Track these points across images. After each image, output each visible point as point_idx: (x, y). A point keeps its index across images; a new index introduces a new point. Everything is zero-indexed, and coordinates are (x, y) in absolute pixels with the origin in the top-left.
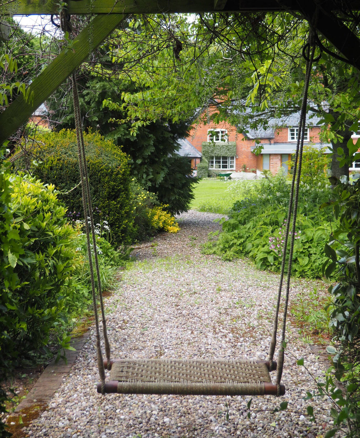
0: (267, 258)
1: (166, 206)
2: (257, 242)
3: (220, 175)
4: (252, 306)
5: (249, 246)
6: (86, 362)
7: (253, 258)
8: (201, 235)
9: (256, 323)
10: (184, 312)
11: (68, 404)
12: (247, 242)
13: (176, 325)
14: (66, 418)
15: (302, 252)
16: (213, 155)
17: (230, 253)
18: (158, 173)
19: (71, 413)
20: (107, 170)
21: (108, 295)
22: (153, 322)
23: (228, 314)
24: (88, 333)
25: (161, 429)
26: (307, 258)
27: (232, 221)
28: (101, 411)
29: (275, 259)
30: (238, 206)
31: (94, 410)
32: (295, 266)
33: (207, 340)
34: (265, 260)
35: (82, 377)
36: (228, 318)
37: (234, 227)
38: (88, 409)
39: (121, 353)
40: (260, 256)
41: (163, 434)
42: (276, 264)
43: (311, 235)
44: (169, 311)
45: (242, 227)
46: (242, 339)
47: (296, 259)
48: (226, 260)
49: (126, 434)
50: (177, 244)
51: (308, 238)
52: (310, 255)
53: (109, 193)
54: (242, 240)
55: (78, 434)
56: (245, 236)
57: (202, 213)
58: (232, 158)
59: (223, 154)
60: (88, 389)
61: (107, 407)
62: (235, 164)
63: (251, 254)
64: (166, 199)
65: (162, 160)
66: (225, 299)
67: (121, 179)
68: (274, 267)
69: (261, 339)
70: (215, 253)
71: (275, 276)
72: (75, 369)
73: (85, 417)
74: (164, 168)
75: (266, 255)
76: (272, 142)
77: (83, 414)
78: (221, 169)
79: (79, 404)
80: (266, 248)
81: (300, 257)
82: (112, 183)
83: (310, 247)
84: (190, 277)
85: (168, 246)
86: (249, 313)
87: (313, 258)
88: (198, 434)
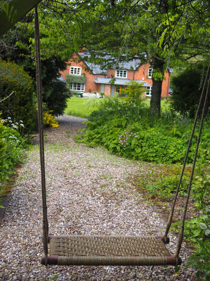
0: (116, 147)
1: (51, 111)
2: (109, 137)
3: (75, 94)
4: (111, 178)
5: (104, 139)
6: (12, 216)
7: (107, 147)
8: (72, 130)
9: (116, 190)
10: (70, 181)
11: (3, 249)
12: (103, 137)
13: (67, 190)
14: (3, 260)
15: (137, 145)
16: (72, 82)
17: (92, 143)
18: (47, 91)
19: (6, 256)
20: (20, 87)
21: (20, 167)
22: (52, 188)
23: (98, 183)
24: (10, 194)
25: (70, 269)
26: (140, 149)
27: (93, 123)
28: (27, 255)
29: (121, 148)
30: (95, 114)
31: (22, 254)
32: (133, 153)
33: (89, 201)
34: (115, 148)
35: (10, 227)
36: (99, 186)
37: (94, 127)
38: (17, 253)
39: (34, 210)
40: (112, 146)
41: (72, 274)
42: (122, 151)
43: (143, 135)
44: (61, 180)
45: (99, 127)
46: (110, 201)
47: (134, 149)
48: (91, 147)
49: (47, 274)
50: (59, 135)
51: (141, 137)
52: (142, 147)
53: (20, 102)
54: (100, 135)
55: (13, 273)
56: (102, 133)
57: (70, 116)
58: (83, 84)
59: (78, 82)
60: (16, 238)
61: (30, 252)
62: (84, 88)
63: (105, 144)
64: (51, 107)
65: (50, 83)
66: (94, 173)
67: (28, 93)
68: (120, 153)
69: (122, 201)
70: (83, 142)
71: (121, 159)
72: (4, 221)
73: (16, 260)
74: (51, 88)
75: (115, 146)
76: (106, 77)
77: (14, 257)
78: (77, 90)
79: (11, 249)
80: (115, 141)
81: (136, 148)
82: (23, 95)
83: (142, 142)
84: (70, 157)
85: (53, 136)
86: (111, 183)
87: (144, 149)
88: (96, 273)
